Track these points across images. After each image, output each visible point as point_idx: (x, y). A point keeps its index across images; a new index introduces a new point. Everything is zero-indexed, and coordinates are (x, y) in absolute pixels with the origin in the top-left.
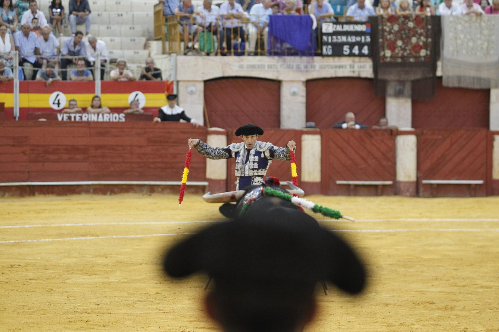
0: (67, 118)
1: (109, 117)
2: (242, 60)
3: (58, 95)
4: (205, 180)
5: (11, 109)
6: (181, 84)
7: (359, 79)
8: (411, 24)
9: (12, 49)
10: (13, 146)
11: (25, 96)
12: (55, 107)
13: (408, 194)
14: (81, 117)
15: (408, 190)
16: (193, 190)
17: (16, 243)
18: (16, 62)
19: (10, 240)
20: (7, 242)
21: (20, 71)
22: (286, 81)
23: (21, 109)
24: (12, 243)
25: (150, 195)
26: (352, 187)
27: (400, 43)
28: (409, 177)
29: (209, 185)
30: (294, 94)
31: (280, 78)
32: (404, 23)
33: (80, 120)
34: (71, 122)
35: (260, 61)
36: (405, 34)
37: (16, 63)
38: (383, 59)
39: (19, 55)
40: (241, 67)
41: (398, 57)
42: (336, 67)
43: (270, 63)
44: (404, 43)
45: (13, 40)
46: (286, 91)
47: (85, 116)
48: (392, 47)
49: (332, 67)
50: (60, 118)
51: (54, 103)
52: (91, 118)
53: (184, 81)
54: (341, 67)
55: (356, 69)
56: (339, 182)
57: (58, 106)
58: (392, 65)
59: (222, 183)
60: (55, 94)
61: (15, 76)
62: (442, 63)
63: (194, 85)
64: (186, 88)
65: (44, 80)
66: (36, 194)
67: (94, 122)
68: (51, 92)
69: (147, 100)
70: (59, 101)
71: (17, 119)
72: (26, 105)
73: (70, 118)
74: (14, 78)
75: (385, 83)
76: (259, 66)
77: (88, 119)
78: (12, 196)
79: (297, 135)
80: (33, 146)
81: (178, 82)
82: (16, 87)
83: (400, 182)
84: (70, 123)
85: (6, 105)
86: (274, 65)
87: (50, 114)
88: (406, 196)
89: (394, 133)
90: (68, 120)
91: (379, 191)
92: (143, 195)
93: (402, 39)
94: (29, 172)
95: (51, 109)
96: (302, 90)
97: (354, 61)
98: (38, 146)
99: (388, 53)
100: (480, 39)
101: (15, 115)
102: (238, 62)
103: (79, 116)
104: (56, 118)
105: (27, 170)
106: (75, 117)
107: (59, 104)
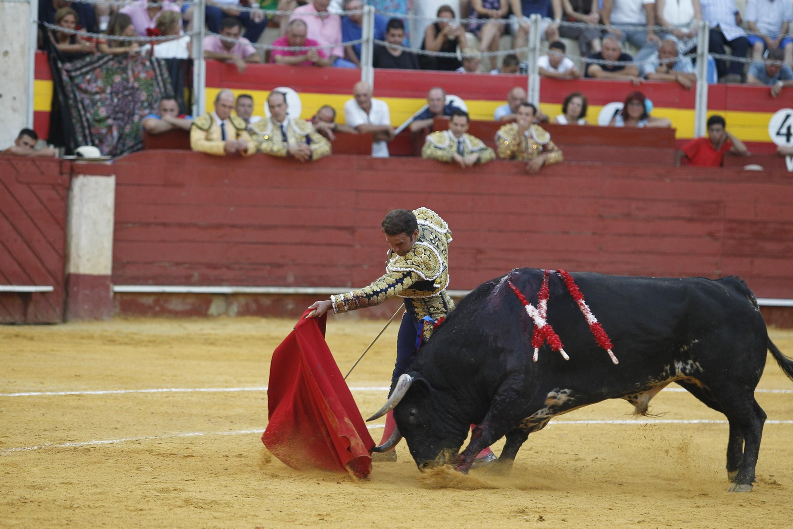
3: (788, 116)
17: (706, 424)
19: (690, 418)
20: (686, 422)
21: (709, 63)
24: (695, 424)
37: (703, 46)
50: (790, 166)
51: (778, 134)
57: (788, 140)
60: (781, 114)
61: (701, 74)
65: (761, 85)
68: (774, 110)
70: (789, 128)
74: (698, 76)
80: (731, 221)
85: (679, 135)
95: (772, 146)
98: (741, 222)
104: (784, 166)
107: (789, 135)
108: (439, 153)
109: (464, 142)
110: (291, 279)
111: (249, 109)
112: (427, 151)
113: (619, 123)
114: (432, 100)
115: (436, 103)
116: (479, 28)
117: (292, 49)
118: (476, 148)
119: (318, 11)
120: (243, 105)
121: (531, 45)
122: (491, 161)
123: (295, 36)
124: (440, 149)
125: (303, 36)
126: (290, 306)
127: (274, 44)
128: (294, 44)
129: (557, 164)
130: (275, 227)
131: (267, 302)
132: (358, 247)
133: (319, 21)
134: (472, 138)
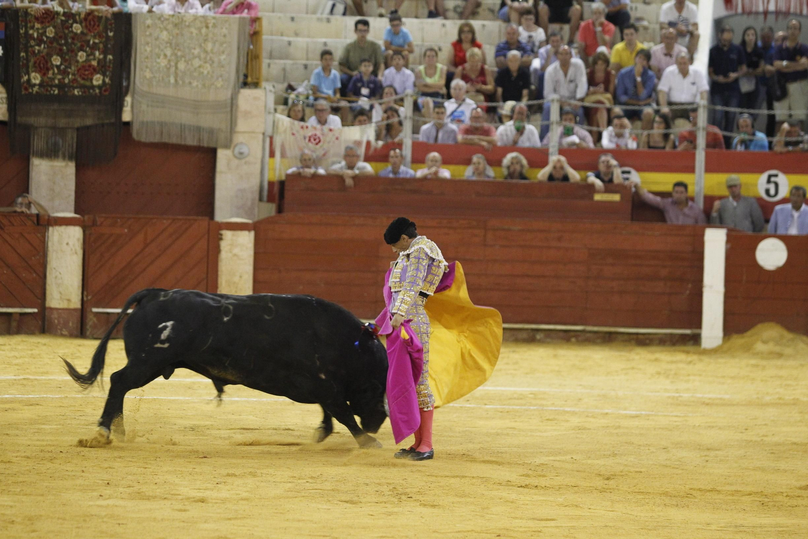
8: (77, 28)
13: (65, 332)
15: (65, 325)
27: (56, 61)
28: (69, 300)
32: (66, 26)
36: (66, 44)
38: (26, 89)
41: (51, 86)
44: (64, 60)
48: (44, 67)
58: (43, 98)
62: (133, 97)
75: (28, 130)
83: (52, 310)
88: (63, 336)
89: (43, 222)
91: (14, 324)
93: (60, 53)
99: (36, 78)
100: (199, 57)
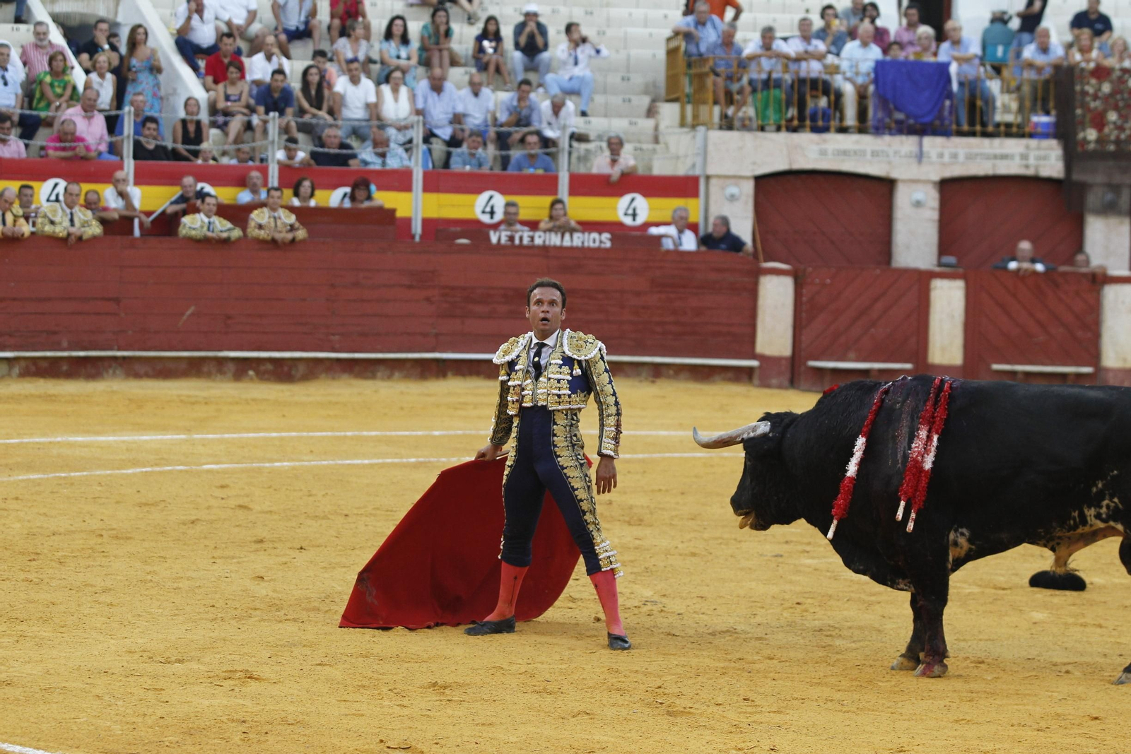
0: (507, 238)
1: (581, 240)
2: (825, 141)
3: (491, 197)
4: (754, 356)
5: (407, 222)
6: (713, 182)
7: (1036, 180)
9: (411, 114)
10: (410, 287)
11: (433, 197)
12: (486, 219)
14: (532, 238)
16: (730, 375)
18: (417, 134)
21: (424, 153)
22: (904, 181)
23: (426, 222)
25: (653, 382)
26: (1020, 376)
27: (1112, 116)
28: (1125, 360)
29: (760, 367)
30: (918, 204)
31: (894, 175)
32: (1121, 81)
33: (531, 243)
34: (513, 246)
35: (857, 142)
36: (1123, 99)
37: (418, 137)
38: (1083, 146)
39: (424, 124)
40: (823, 153)
41: (1109, 142)
42: (995, 157)
43: (877, 148)
44: (1121, 116)
45: (413, 97)
46: (903, 198)
47: (540, 237)
48: (1099, 122)
49: (988, 157)
50: (494, 238)
51: (483, 212)
52: (550, 240)
53: (719, 177)
54: (1004, 157)
55: (1032, 161)
56: (996, 367)
57: (492, 218)
58: (1099, 155)
59: (784, 362)
60: (485, 195)
63: (736, 185)
64: (723, 188)
66: (450, 374)
67: (555, 248)
68: (479, 191)
69: (651, 209)
70: (492, 207)
71: (417, 239)
72: (433, 214)
73: (511, 238)
75: (1083, 188)
76: (855, 152)
77: (544, 242)
78: (407, 377)
79: (922, 280)
80: (444, 287)
81: (708, 178)
82: (417, 180)
83: (1107, 370)
84: (513, 249)
85: (399, 214)
86: (883, 151)
87: (476, 230)
90: (509, 243)
92: (641, 381)
93: (1116, 108)
94: (437, 335)
95: (478, 222)
96: (931, 198)
97: (1027, 147)
98: (453, 288)
99: (1092, 134)
101: (413, 231)
102: (818, 144)
103: (529, 237)
104: (488, 238)
105: (434, 331)
106: (521, 238)
107: (492, 213)
108: (193, 233)
109: (214, 223)
110: (65, 344)
111: (30, 198)
112: (183, 231)
113: (347, 204)
114: (185, 187)
115: (189, 189)
116: (226, 124)
117: (63, 145)
118: (224, 229)
119: (85, 111)
120: (26, 195)
121: (270, 138)
122: (238, 240)
123: (66, 134)
124: (194, 229)
125: (73, 134)
126: (65, 368)
127: (47, 141)
128: (65, 141)
129: (303, 241)
130: (49, 299)
131: (45, 364)
132: (123, 315)
133: (87, 121)
134: (221, 219)
